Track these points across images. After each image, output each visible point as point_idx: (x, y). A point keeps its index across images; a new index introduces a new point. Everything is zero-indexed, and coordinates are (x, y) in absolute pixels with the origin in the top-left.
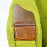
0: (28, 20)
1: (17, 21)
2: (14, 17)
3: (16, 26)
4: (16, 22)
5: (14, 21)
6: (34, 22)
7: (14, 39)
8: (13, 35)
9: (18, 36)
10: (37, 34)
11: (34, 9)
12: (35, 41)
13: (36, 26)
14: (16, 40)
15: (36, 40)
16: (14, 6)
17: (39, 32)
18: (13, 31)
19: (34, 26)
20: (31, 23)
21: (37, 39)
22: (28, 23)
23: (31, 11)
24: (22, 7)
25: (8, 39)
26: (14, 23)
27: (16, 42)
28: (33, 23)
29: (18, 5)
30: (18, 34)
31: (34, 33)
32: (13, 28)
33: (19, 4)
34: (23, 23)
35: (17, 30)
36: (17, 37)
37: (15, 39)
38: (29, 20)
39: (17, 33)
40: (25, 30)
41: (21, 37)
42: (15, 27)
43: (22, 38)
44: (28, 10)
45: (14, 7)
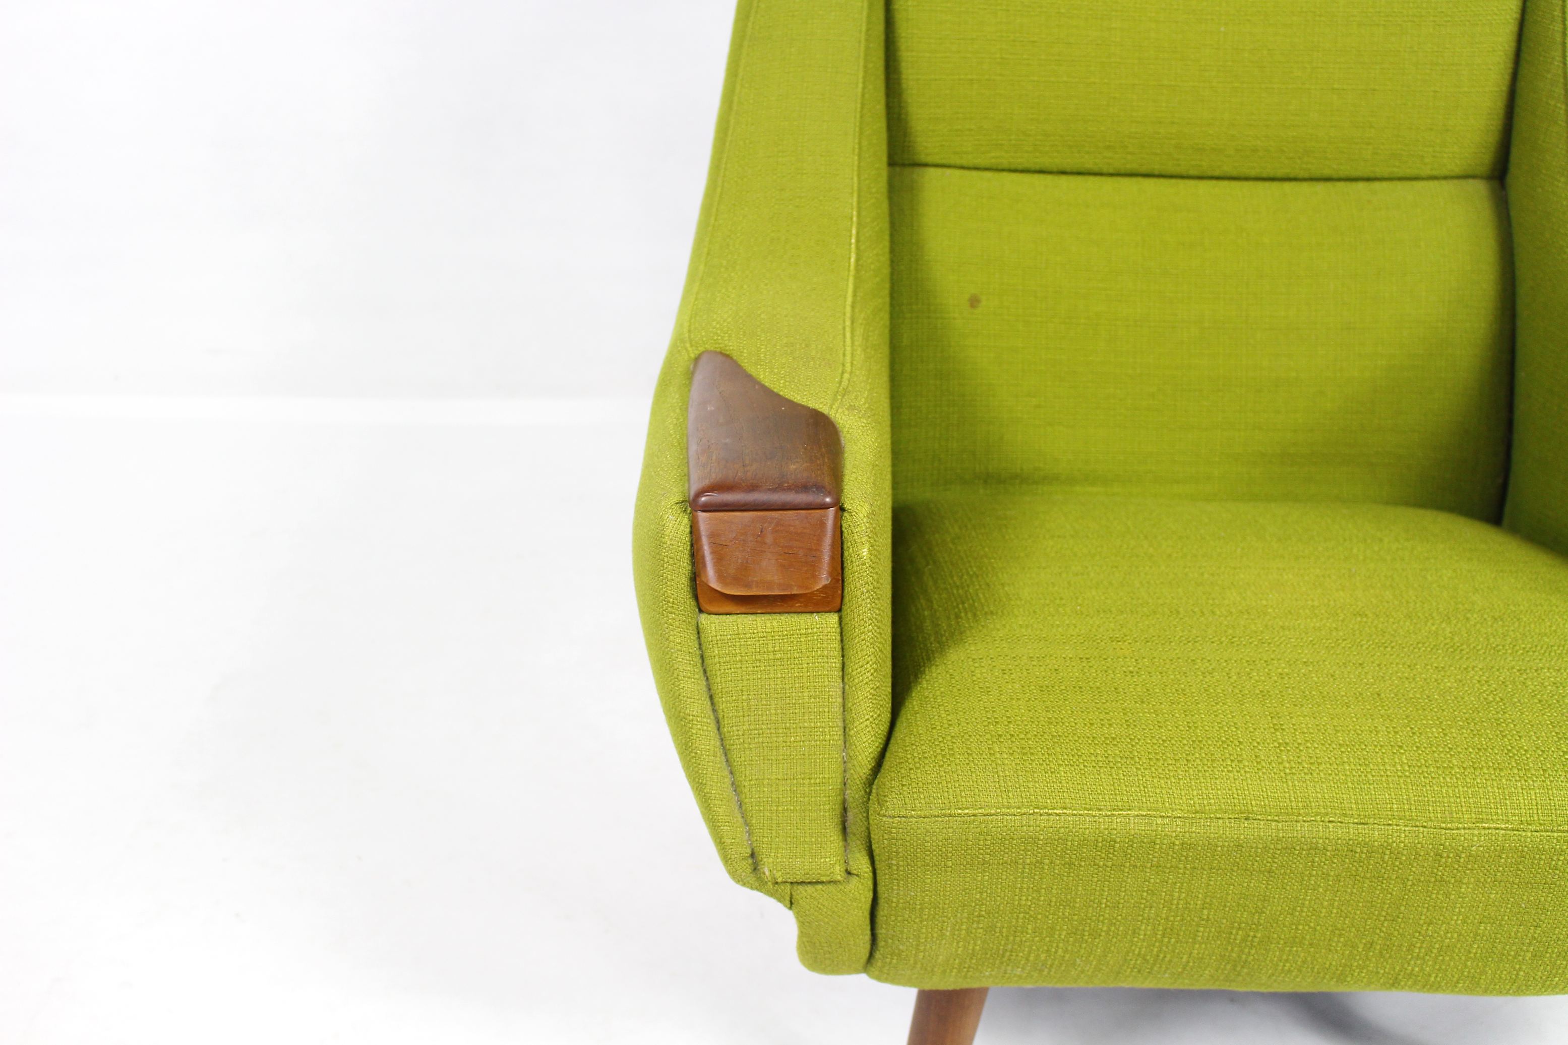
0: (793, 467)
1: (715, 476)
2: (693, 448)
3: (708, 508)
4: (706, 483)
5: (694, 476)
6: (827, 480)
7: (693, 603)
8: (685, 566)
9: (721, 577)
10: (848, 564)
11: (846, 392)
12: (833, 618)
13: (842, 509)
14: (701, 611)
15: (839, 611)
16: (697, 360)
17: (865, 552)
18: (686, 539)
19: (826, 507)
20: (804, 488)
21: (846, 599)
22: (789, 489)
23: (824, 409)
24: (751, 370)
25: (644, 623)
26: (694, 488)
27: (704, 619)
28: (819, 488)
29: (728, 356)
30: (719, 560)
31: (826, 558)
32: (686, 521)
33: (732, 346)
34: (753, 488)
35: (712, 536)
36: (714, 584)
37: (696, 597)
38: (796, 468)
39: (713, 552)
40: (769, 539)
41: (737, 580)
42: (702, 515)
43: (748, 586)
44: (798, 398)
45: (690, 375)
